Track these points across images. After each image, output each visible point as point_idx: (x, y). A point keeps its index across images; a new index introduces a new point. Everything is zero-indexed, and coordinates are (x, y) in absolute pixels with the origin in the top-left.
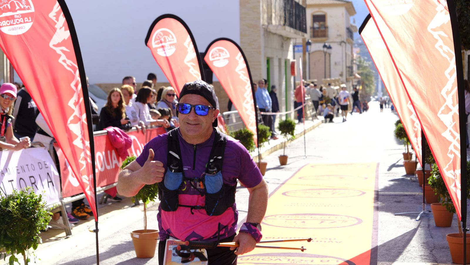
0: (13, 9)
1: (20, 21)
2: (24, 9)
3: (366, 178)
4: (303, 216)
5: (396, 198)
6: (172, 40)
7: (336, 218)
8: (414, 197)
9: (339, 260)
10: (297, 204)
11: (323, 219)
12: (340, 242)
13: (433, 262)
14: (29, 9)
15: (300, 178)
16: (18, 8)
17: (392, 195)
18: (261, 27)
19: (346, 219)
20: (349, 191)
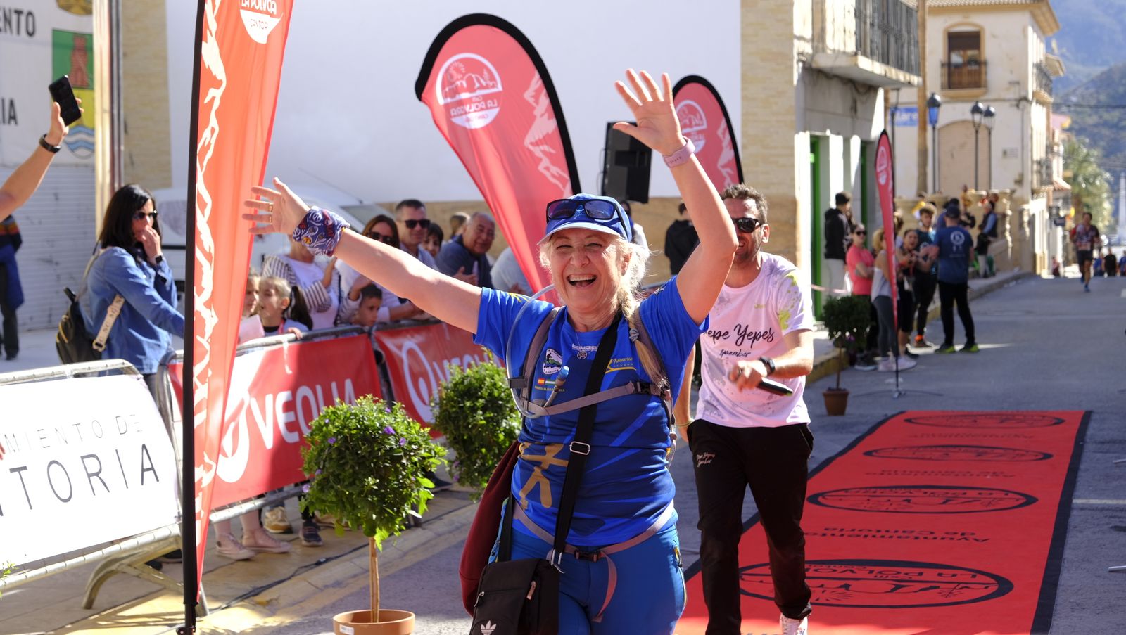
3: (1047, 456)
5: (1119, 518)
6: (491, 84)
7: (940, 575)
10: (842, 530)
11: (901, 577)
15: (868, 454)
17: (1108, 509)
18: (796, 57)
19: (967, 577)
20: (991, 494)
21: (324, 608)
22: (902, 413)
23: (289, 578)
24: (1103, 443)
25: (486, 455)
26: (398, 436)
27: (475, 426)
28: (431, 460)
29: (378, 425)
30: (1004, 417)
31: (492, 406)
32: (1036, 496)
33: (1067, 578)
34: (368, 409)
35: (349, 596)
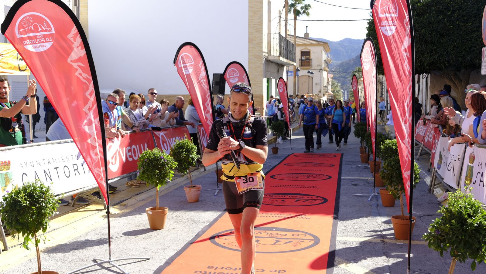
0: (36, 30)
1: (42, 40)
2: (46, 31)
3: (333, 165)
4: (284, 195)
5: (353, 182)
6: (191, 62)
7: (308, 197)
8: (366, 181)
9: (307, 235)
10: (281, 185)
11: (298, 198)
12: (309, 218)
13: (380, 238)
14: (50, 31)
15: (285, 165)
16: (40, 29)
17: (351, 180)
18: (263, 57)
19: (316, 198)
20: (319, 176)
21: (140, 206)
22: (293, 154)
23: (130, 198)
24: (347, 162)
25: (186, 165)
26: (164, 159)
27: (183, 156)
28: (173, 166)
29: (159, 156)
30: (320, 155)
31: (187, 151)
32: (331, 176)
33: (342, 198)
34: (156, 151)
35: (147, 203)
